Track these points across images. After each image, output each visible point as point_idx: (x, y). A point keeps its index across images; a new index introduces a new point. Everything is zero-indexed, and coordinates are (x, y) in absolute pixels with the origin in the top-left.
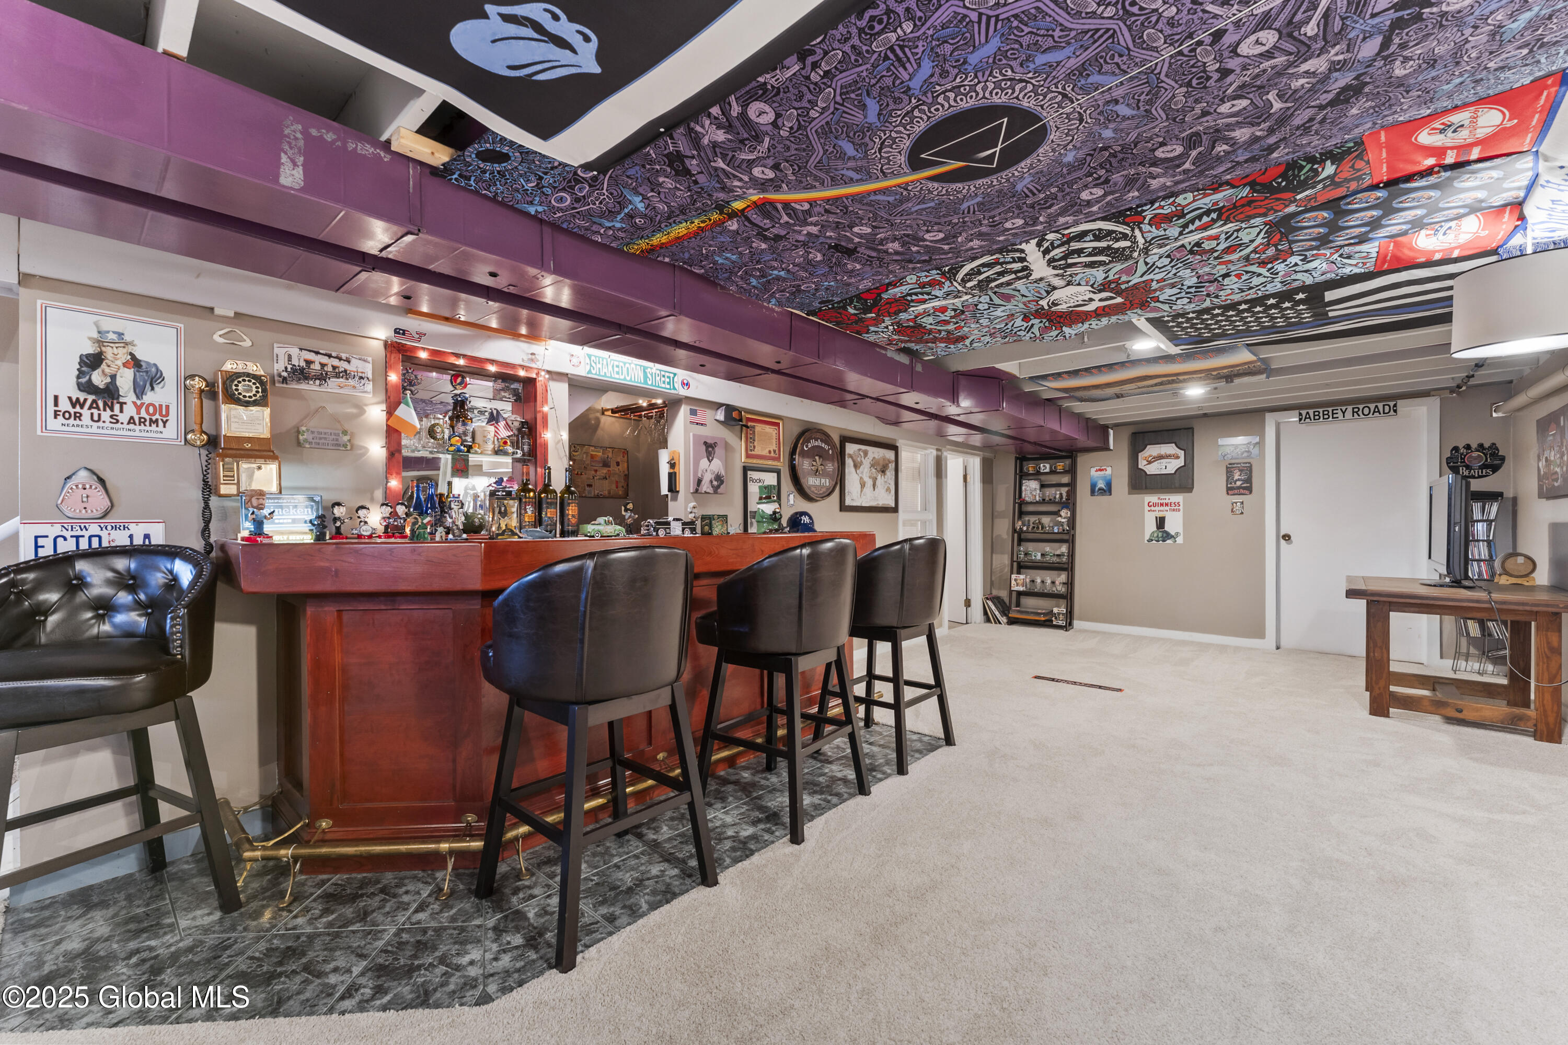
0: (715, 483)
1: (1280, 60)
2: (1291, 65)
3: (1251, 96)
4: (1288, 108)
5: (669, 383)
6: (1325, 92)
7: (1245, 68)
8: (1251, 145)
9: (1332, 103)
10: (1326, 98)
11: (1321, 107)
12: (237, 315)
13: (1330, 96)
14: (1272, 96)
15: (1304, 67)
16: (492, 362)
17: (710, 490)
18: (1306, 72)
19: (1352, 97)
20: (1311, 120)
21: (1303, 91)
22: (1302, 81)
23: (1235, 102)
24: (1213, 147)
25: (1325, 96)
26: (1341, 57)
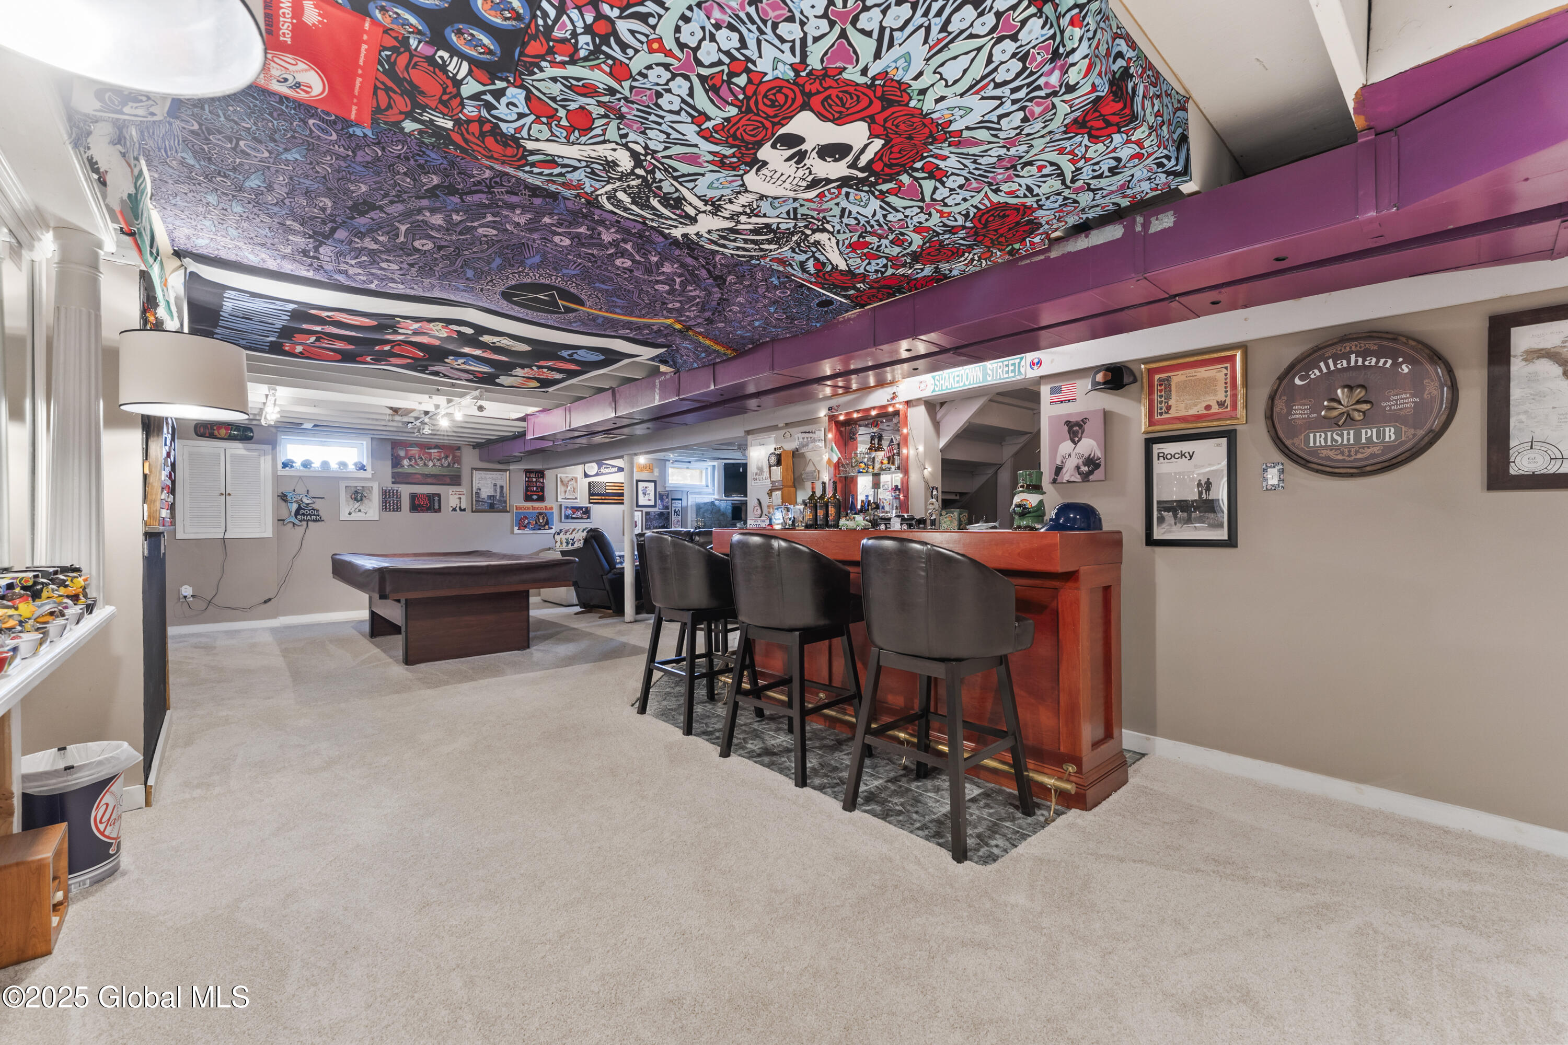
0: (1085, 469)
1: (384, 257)
2: (381, 252)
3: (410, 247)
4: (399, 222)
5: (1013, 371)
6: (374, 220)
7: (402, 262)
8: (440, 208)
9: (373, 207)
10: (375, 214)
11: (381, 208)
12: (787, 424)
13: (373, 214)
14: (402, 239)
15: (375, 247)
16: (874, 408)
17: (1078, 478)
18: (376, 243)
19: (361, 204)
20: (392, 202)
21: (384, 230)
22: (381, 239)
23: (420, 247)
24: (461, 221)
25: (376, 217)
26: (357, 240)
